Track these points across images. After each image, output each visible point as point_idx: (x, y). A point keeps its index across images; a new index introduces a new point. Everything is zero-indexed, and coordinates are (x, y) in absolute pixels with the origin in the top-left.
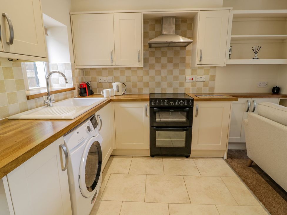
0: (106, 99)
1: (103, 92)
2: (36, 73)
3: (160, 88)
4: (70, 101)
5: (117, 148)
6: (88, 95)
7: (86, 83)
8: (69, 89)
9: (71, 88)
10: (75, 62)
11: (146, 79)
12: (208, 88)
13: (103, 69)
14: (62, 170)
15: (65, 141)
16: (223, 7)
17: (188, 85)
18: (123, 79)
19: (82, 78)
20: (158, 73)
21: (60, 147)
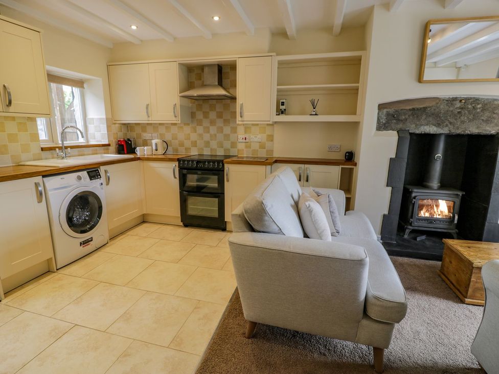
1: (137, 151)
3: (209, 148)
6: (125, 152)
7: (126, 139)
10: (113, 116)
11: (194, 137)
12: (265, 150)
14: (38, 202)
16: (268, 52)
17: (241, 146)
20: (207, 130)
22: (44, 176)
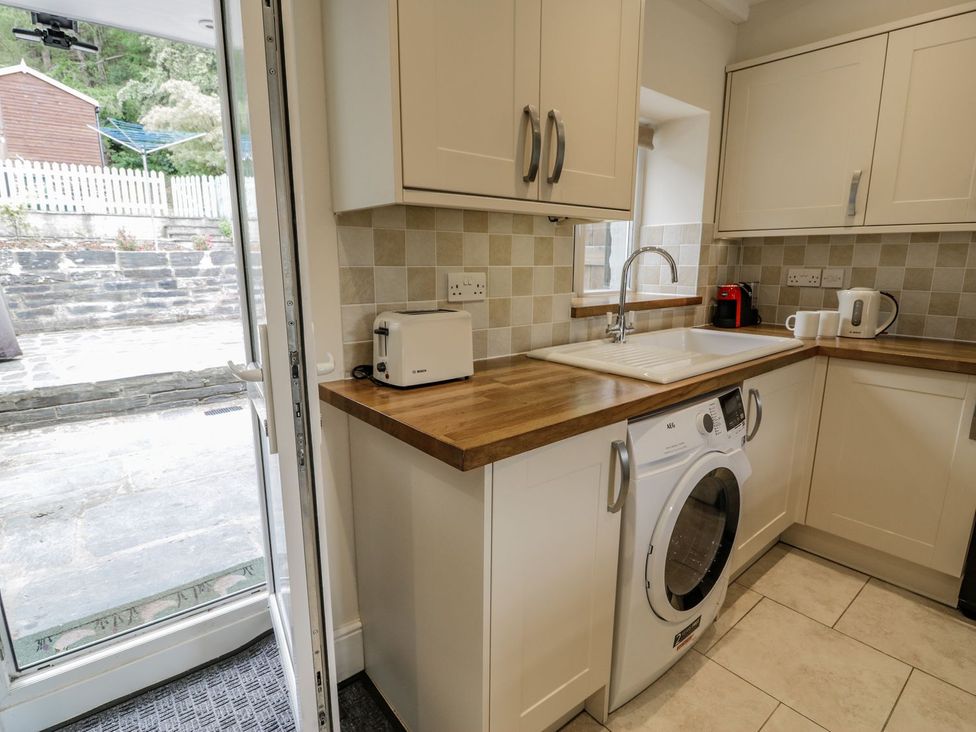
0: (801, 343)
1: (792, 322)
2: (608, 253)
4: (680, 334)
5: (808, 524)
6: (738, 323)
7: (742, 285)
8: (682, 300)
9: (688, 299)
10: (717, 218)
13: (813, 239)
14: (609, 509)
15: (631, 437)
18: (893, 276)
19: (732, 270)
21: (615, 448)
22: (632, 420)
